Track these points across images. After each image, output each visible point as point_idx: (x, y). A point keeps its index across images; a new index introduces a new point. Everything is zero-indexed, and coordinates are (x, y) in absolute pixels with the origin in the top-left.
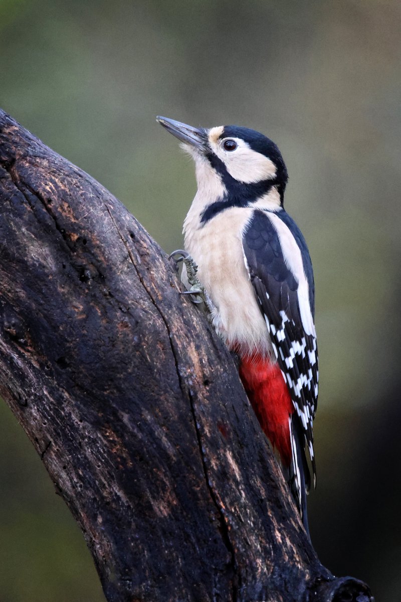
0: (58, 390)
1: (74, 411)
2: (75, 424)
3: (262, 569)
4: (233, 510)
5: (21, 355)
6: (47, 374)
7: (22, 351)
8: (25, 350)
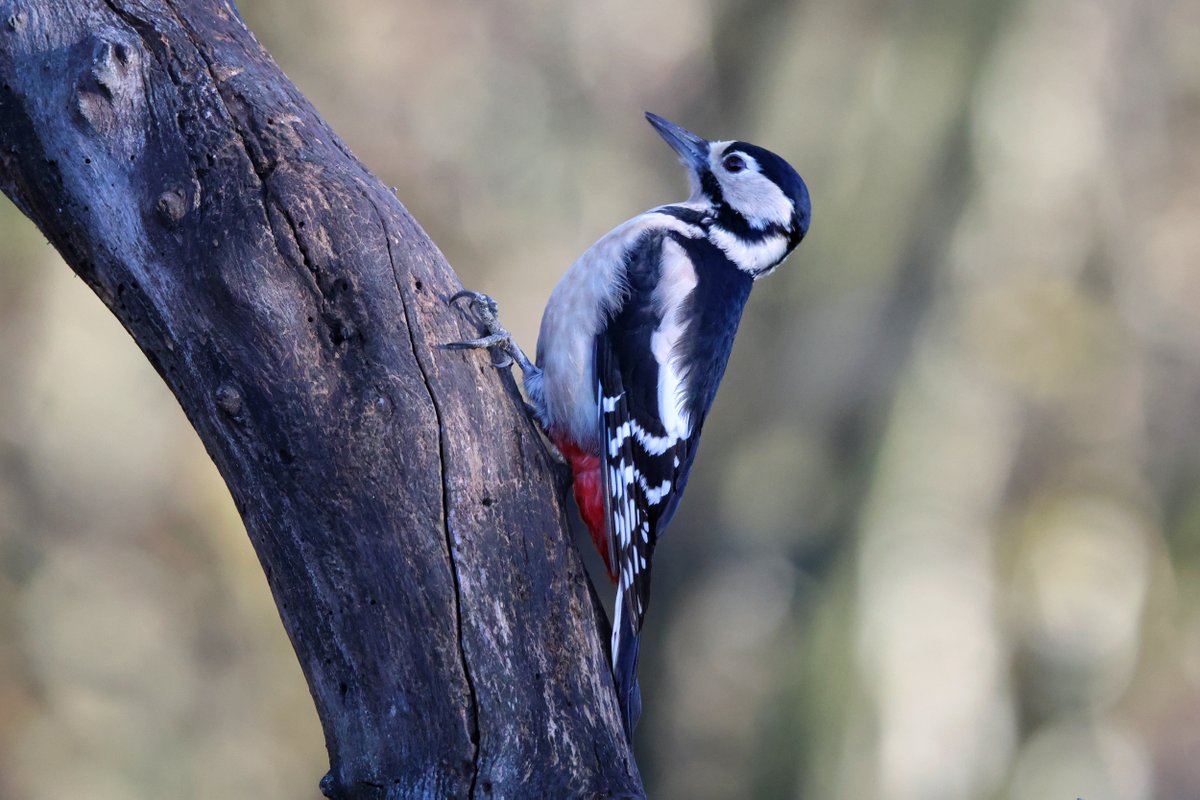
0: (278, 493)
1: (294, 525)
2: (295, 543)
3: (512, 739)
4: (489, 685)
5: (238, 440)
6: (266, 470)
7: (239, 434)
8: (242, 432)
